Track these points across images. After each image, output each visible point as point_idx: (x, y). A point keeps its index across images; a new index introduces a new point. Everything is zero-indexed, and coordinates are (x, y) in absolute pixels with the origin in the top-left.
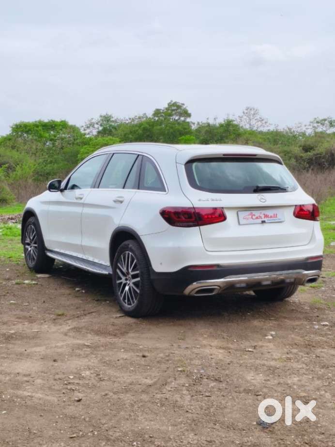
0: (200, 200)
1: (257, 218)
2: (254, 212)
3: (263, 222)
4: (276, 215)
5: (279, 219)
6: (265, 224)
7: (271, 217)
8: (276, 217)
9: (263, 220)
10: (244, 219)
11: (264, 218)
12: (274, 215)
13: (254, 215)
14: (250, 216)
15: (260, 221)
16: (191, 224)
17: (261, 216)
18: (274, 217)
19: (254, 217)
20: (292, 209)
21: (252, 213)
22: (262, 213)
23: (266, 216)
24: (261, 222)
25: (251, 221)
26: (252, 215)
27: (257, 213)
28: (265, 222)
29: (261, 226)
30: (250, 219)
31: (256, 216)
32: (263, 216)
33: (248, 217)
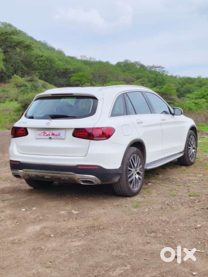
1: (47, 135)
2: (46, 132)
3: (50, 138)
4: (60, 134)
5: (61, 137)
7: (56, 135)
9: (51, 136)
10: (39, 135)
11: (52, 135)
12: (58, 134)
13: (46, 133)
14: (43, 134)
17: (50, 134)
19: (45, 135)
20: (71, 132)
21: (44, 132)
22: (51, 133)
23: (53, 134)
24: (49, 138)
25: (43, 137)
26: (45, 133)
27: (47, 132)
28: (52, 138)
29: (49, 140)
30: (42, 135)
31: (47, 134)
32: (51, 134)
33: (41, 134)
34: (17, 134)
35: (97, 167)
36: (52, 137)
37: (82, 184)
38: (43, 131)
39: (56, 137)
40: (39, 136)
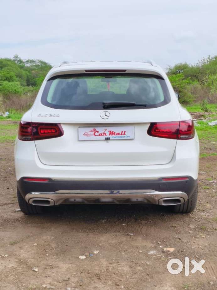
0: (39, 116)
1: (101, 135)
2: (97, 129)
3: (108, 139)
4: (125, 132)
5: (128, 137)
6: (109, 142)
7: (118, 134)
8: (124, 134)
9: (108, 136)
11: (110, 135)
12: (122, 132)
13: (98, 132)
14: (93, 133)
15: (103, 137)
16: (30, 137)
17: (105, 132)
18: (121, 134)
19: (97, 134)
20: (147, 127)
21: (95, 130)
22: (107, 130)
23: (112, 133)
24: (105, 139)
25: (94, 137)
26: (95, 131)
27: (101, 130)
28: (110, 139)
29: (105, 143)
30: (92, 135)
31: (100, 132)
32: (108, 133)
33: (89, 133)
34: (40, 134)
35: (188, 179)
36: (111, 137)
37: (163, 206)
38: (92, 129)
39: (119, 137)
40: (85, 136)
